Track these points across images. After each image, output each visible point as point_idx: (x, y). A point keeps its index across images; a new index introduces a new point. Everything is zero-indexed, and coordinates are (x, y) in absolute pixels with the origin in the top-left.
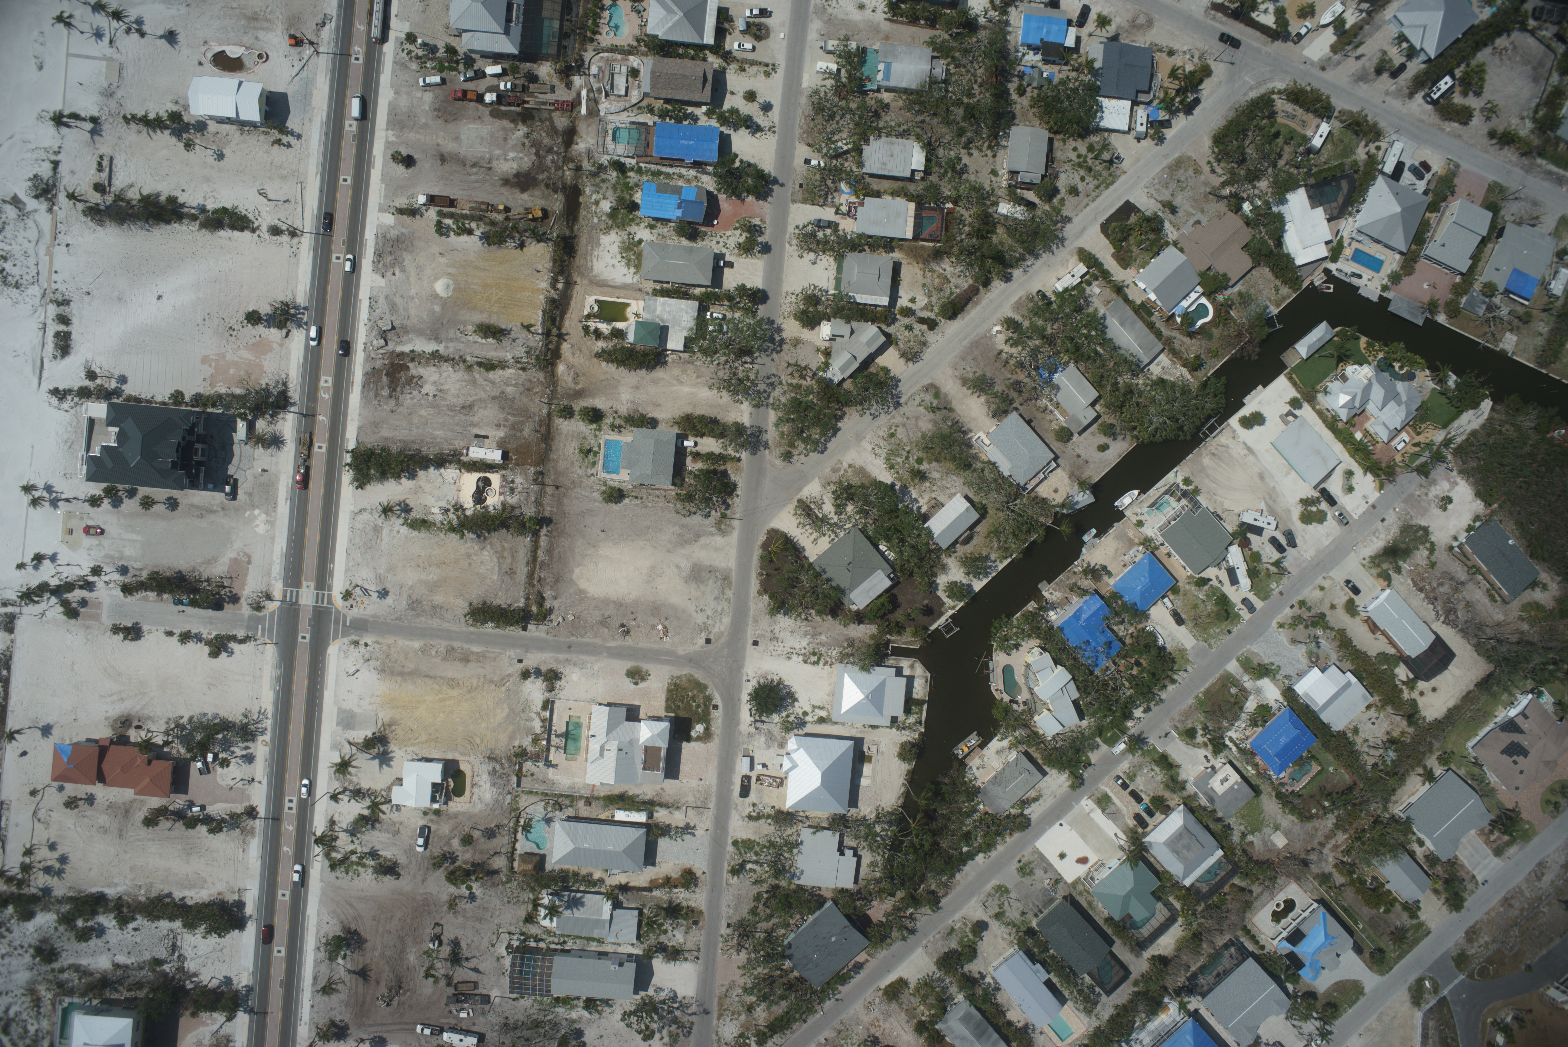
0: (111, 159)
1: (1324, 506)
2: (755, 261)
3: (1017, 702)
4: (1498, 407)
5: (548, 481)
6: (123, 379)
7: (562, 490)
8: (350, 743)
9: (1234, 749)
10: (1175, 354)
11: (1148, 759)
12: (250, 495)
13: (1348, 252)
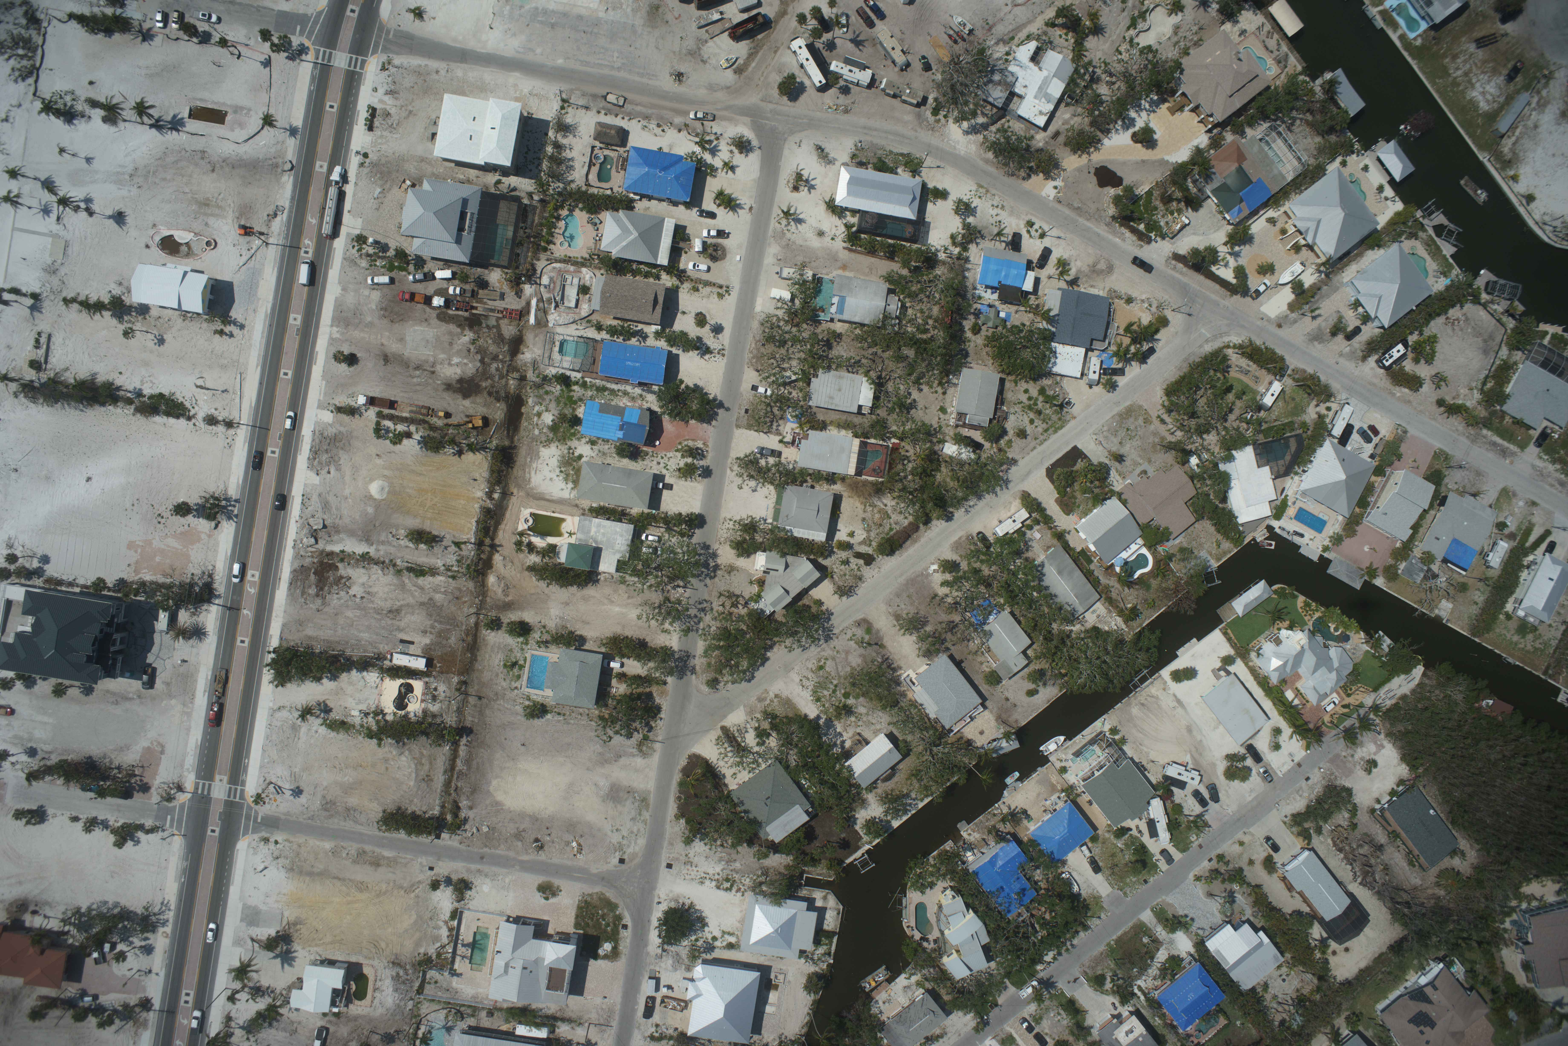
0: (50, 337)
1: (1249, 762)
2: (694, 484)
3: (927, 940)
4: (1429, 673)
5: (471, 691)
6: (45, 559)
7: (484, 701)
8: (253, 940)
9: (1142, 998)
10: (1110, 601)
11: (1055, 1003)
12: (168, 684)
13: (1291, 511)
